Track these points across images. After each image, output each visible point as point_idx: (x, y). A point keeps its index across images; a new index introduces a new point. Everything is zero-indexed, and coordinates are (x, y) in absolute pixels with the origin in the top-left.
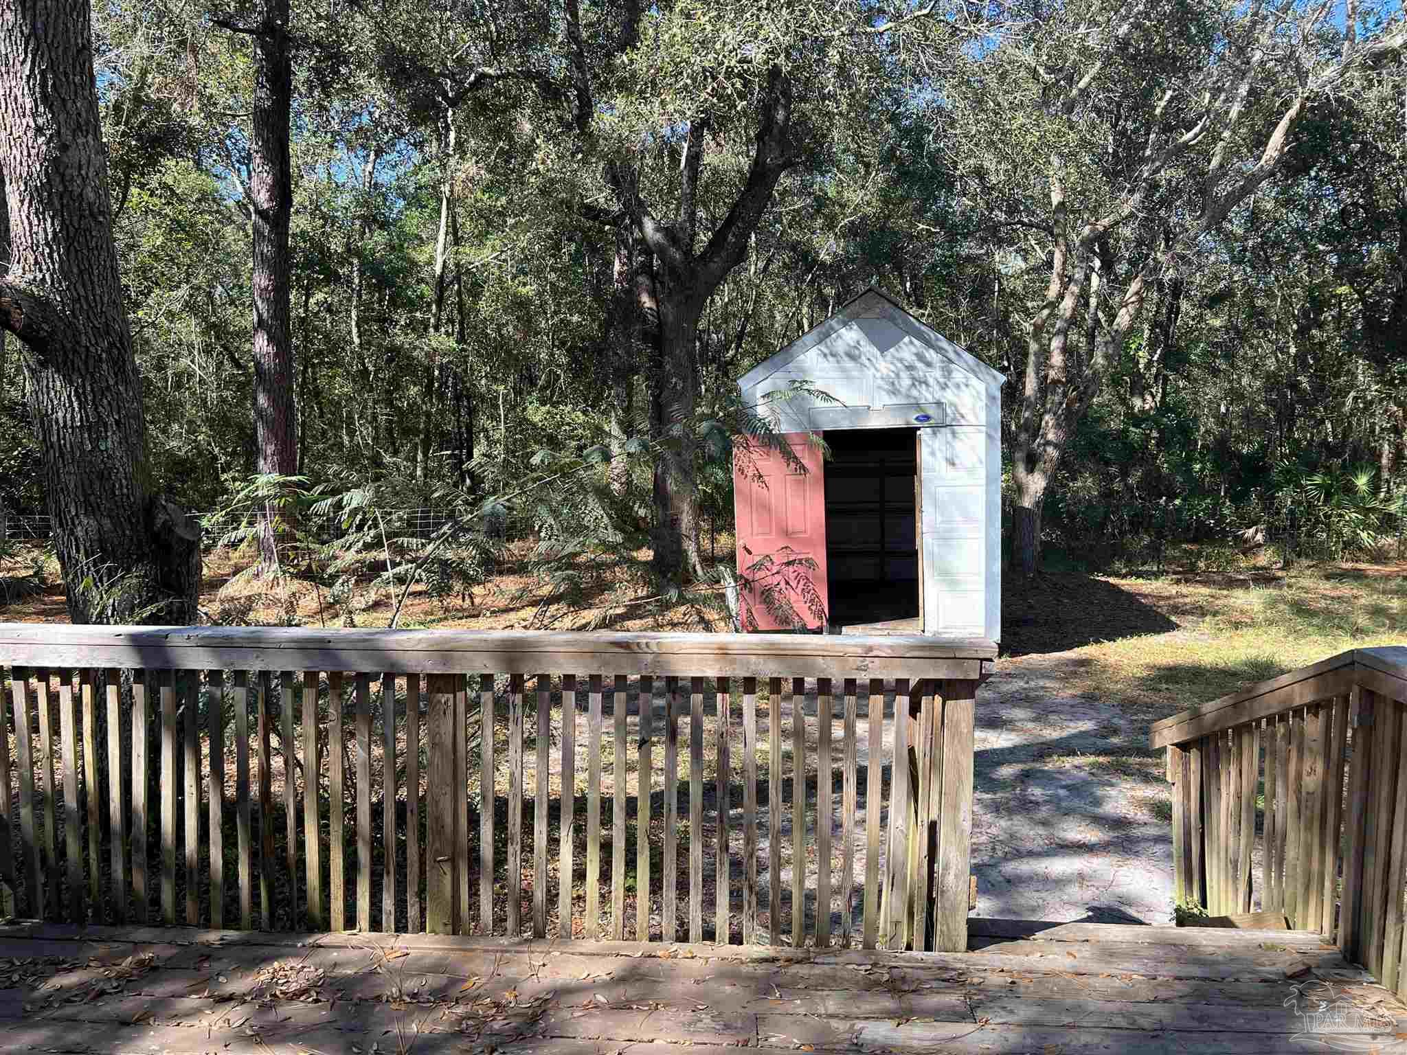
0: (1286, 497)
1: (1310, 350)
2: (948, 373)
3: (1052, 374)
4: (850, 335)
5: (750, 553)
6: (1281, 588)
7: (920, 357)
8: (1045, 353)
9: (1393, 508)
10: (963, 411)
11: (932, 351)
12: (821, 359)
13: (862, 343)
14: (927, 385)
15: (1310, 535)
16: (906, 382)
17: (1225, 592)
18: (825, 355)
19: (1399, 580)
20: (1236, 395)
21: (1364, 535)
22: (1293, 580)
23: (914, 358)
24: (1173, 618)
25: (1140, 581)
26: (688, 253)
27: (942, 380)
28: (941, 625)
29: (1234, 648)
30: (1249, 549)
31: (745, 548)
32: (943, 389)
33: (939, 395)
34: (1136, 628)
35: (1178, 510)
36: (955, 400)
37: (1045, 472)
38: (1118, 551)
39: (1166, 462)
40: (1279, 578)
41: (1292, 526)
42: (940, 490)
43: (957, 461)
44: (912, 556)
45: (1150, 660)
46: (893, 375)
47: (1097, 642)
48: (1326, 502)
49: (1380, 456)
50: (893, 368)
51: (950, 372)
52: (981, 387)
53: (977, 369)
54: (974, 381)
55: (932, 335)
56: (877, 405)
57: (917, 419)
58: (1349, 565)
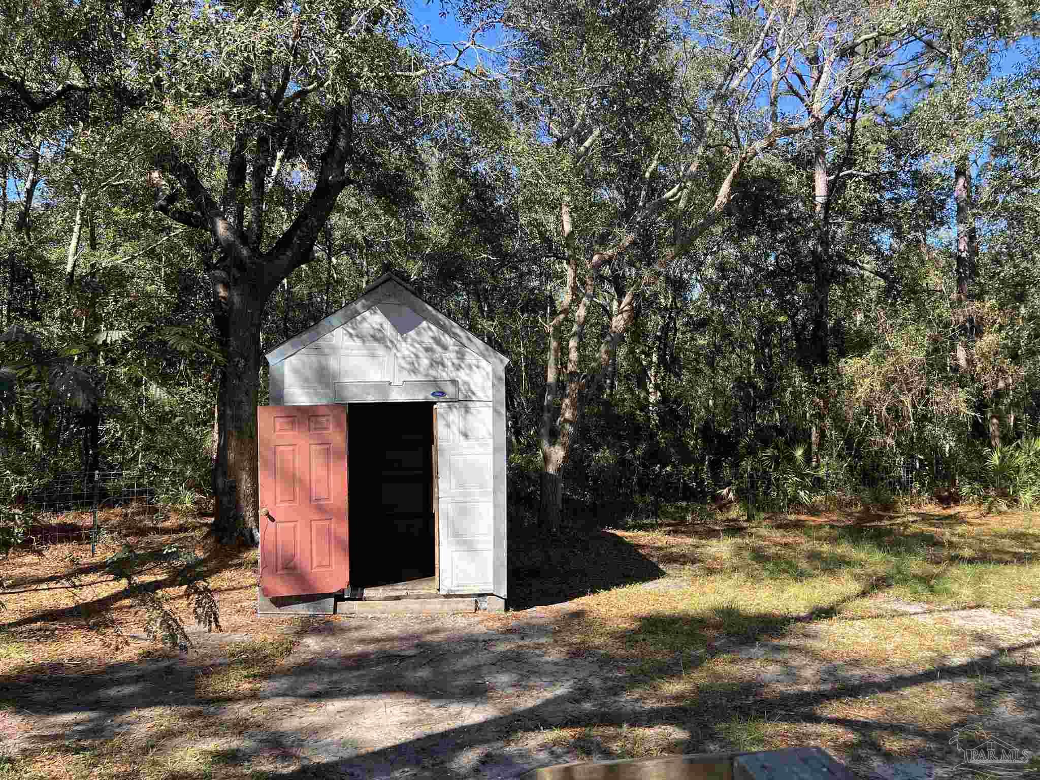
0: (747, 465)
1: (763, 361)
2: (461, 356)
3: (571, 367)
4: (374, 319)
5: (273, 520)
6: (743, 537)
7: (437, 341)
8: (563, 350)
9: (822, 473)
10: (473, 388)
11: (446, 335)
12: (346, 338)
13: (385, 326)
14: (443, 365)
15: (766, 494)
16: (425, 362)
17: (703, 542)
18: (351, 335)
19: (827, 528)
20: (717, 392)
21: (802, 493)
22: (754, 530)
23: (431, 341)
24: (661, 566)
25: (641, 533)
26: (255, 250)
27: (456, 361)
28: (455, 583)
29: (704, 593)
30: (724, 506)
31: (268, 515)
32: (458, 369)
33: (453, 375)
34: (628, 576)
35: (669, 475)
36: (466, 378)
37: (564, 445)
38: (629, 508)
39: (663, 438)
40: (745, 528)
41: (752, 487)
42: (456, 458)
43: (470, 434)
44: (428, 519)
45: (633, 610)
46: (413, 356)
47: (594, 592)
48: (775, 469)
49: (810, 436)
50: (414, 350)
51: (463, 355)
52: (489, 369)
53: (486, 353)
54: (483, 363)
55: (447, 322)
56: (398, 382)
57: (433, 394)
58: (793, 517)
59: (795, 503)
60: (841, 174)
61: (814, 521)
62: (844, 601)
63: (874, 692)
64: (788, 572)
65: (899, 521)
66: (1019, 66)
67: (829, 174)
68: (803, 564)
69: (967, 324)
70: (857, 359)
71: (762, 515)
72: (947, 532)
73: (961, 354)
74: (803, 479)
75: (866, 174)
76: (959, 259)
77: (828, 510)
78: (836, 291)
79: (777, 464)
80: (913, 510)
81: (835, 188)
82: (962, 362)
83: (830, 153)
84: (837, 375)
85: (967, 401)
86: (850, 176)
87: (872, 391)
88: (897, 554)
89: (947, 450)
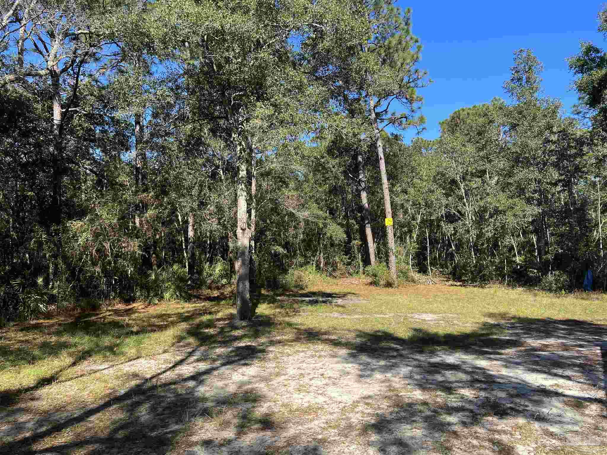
59: (36, 312)
60: (70, 109)
61: (48, 322)
62: (61, 371)
63: (73, 424)
64: (25, 359)
65: (101, 316)
66: (163, 73)
67: (62, 108)
68: (36, 352)
69: (141, 205)
70: (78, 222)
71: (12, 324)
72: (127, 319)
73: (137, 221)
74: (42, 297)
75: (85, 113)
76: (137, 169)
77: (59, 314)
78: (66, 179)
79: (24, 288)
80: (110, 308)
81: (66, 117)
82: (138, 224)
83: (64, 95)
84: (66, 230)
85: (140, 246)
86: (76, 112)
87: (87, 240)
88: (98, 336)
89: (129, 273)
